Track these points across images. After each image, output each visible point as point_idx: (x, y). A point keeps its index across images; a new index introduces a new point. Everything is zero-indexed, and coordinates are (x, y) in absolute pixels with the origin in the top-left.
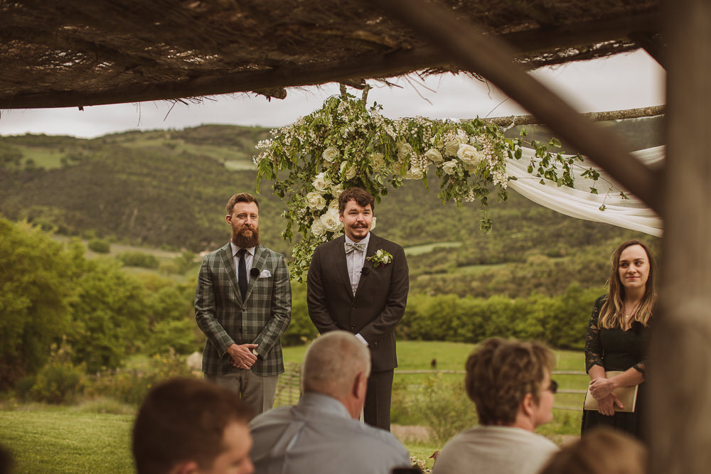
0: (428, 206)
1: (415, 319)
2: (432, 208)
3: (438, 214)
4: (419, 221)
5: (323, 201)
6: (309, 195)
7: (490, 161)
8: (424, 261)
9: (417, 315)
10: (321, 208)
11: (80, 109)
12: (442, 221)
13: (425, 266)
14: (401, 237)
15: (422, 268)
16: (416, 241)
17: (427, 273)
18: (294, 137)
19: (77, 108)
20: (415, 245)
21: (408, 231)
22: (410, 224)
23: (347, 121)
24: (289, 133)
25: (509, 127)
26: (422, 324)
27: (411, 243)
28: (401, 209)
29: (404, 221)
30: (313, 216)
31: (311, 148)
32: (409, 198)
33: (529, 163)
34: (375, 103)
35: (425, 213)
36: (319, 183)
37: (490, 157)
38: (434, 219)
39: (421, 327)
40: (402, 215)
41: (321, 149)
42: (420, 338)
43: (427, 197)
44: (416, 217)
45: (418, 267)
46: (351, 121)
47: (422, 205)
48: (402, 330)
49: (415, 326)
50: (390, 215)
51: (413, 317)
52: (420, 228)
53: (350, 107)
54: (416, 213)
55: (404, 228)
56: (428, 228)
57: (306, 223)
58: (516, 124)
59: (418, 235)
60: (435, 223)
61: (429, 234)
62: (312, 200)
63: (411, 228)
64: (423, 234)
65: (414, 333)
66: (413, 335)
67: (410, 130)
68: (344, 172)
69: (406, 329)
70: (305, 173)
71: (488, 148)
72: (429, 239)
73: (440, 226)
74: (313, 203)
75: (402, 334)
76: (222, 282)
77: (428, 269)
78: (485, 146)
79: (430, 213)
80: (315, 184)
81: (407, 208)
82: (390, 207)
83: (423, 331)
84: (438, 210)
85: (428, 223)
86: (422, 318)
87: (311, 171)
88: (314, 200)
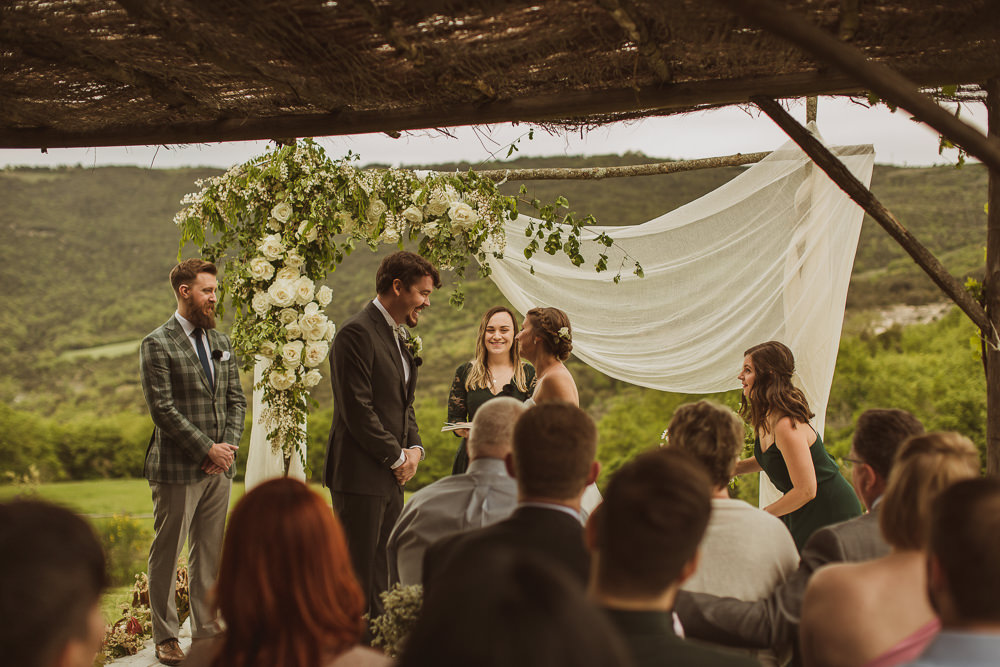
0: (129, 287)
1: (121, 448)
2: (134, 290)
3: (143, 297)
4: (116, 308)
5: (271, 269)
6: (253, 262)
7: (488, 221)
8: (125, 365)
9: (123, 443)
10: (268, 278)
11: (43, 152)
12: (148, 308)
13: (127, 372)
14: (91, 332)
15: (123, 376)
16: (113, 337)
17: (129, 382)
18: (230, 191)
19: (40, 150)
20: (111, 343)
21: (100, 322)
22: (104, 313)
23: (308, 171)
24: (224, 185)
25: (501, 183)
26: (131, 455)
27: (104, 340)
28: (90, 292)
29: (94, 308)
30: (255, 289)
31: (257, 204)
32: (101, 275)
33: (527, 225)
34: (350, 152)
35: (125, 297)
36: (270, 248)
37: (488, 217)
38: (139, 305)
39: (129, 459)
40: (92, 301)
41: (269, 206)
42: (128, 474)
43: (128, 273)
44: (112, 302)
45: (116, 374)
46: (313, 172)
47: (120, 286)
48: (101, 464)
49: (120, 458)
50: (74, 301)
51: (116, 446)
52: (118, 319)
53: (309, 155)
54: (111, 297)
55: (94, 319)
56: (129, 319)
57: (244, 297)
58: (509, 179)
59: (115, 328)
60: (140, 312)
61: (131, 327)
62: (258, 268)
63: (105, 318)
64: (123, 328)
65: (119, 468)
66: (117, 471)
67: (387, 185)
68: (304, 233)
69: (107, 463)
70: (247, 236)
71: (483, 206)
72: (131, 334)
73: (147, 315)
74: (258, 272)
75: (102, 470)
76: (185, 369)
77: (131, 377)
78: (480, 205)
79: (132, 296)
80: (263, 248)
81: (98, 290)
82: (73, 288)
83: (132, 465)
84: (144, 293)
85: (130, 311)
86: (130, 446)
87: (255, 233)
88: (259, 268)
